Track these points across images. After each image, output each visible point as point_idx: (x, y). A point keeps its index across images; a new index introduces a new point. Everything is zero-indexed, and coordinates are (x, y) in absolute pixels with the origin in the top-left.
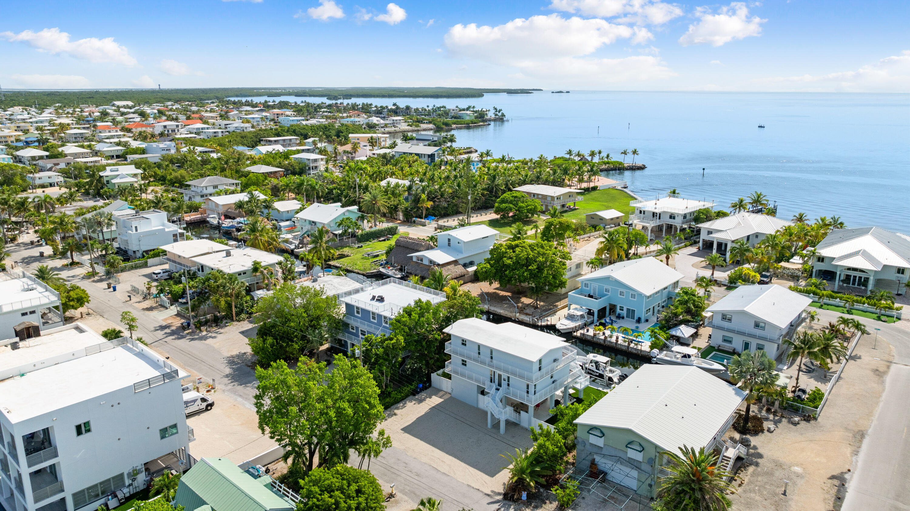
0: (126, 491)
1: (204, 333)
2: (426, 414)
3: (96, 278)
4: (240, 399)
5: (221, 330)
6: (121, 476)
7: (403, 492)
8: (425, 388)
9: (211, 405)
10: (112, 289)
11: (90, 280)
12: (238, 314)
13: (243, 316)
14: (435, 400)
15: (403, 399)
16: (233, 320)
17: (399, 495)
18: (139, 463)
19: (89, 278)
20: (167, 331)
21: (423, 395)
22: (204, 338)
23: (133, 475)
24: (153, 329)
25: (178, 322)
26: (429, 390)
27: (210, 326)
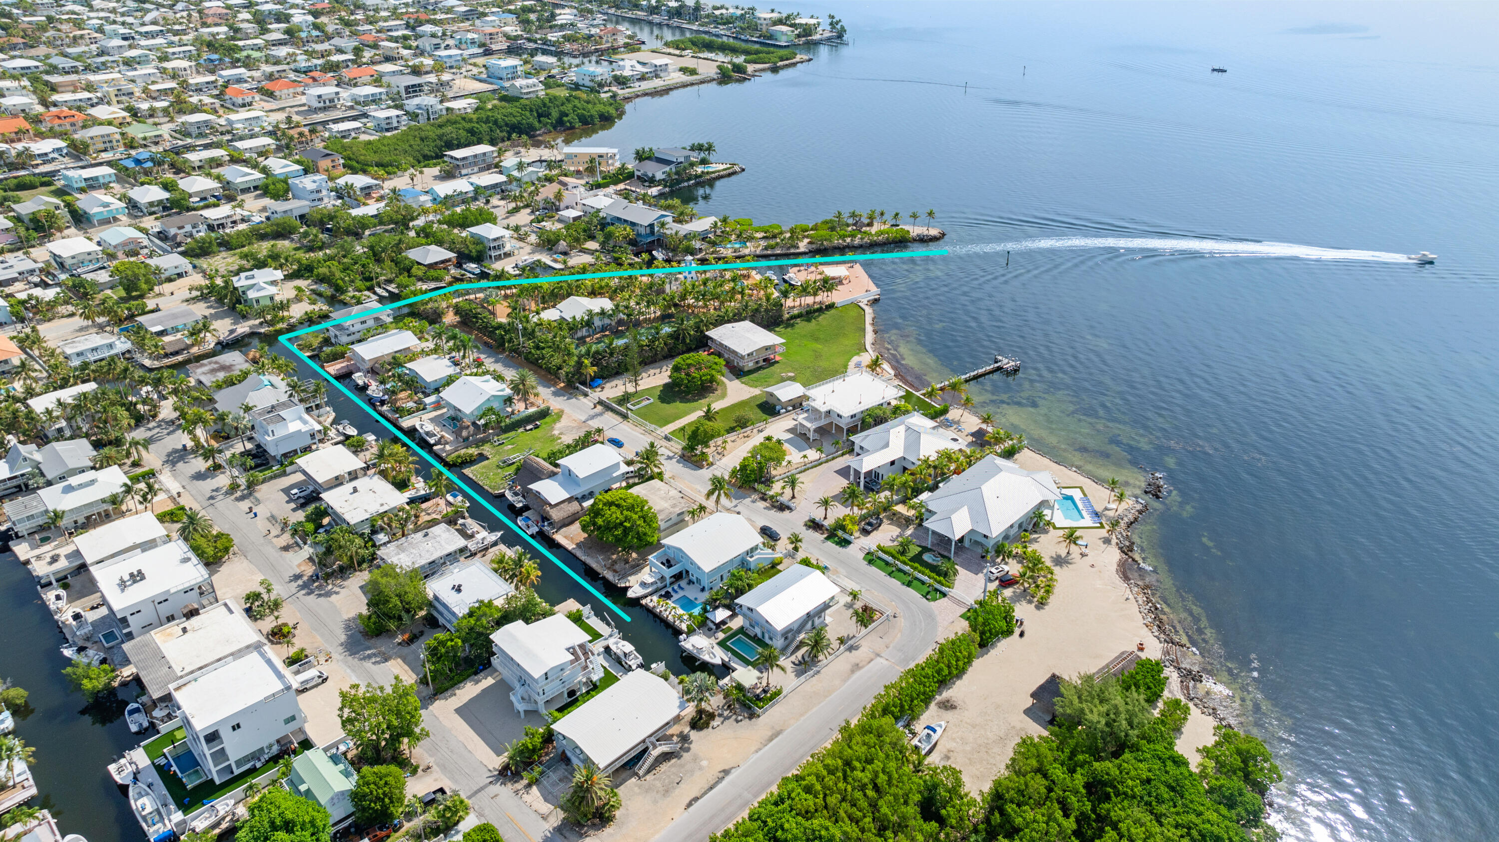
0: (266, 757)
1: (330, 587)
2: (478, 696)
3: (239, 494)
4: (348, 671)
5: (345, 583)
6: (262, 749)
7: (438, 765)
8: (485, 669)
9: (326, 679)
10: (252, 515)
11: (233, 497)
12: (360, 564)
13: (365, 565)
14: (490, 681)
15: (465, 679)
16: (355, 570)
17: (435, 767)
18: (273, 739)
19: (232, 494)
20: (300, 582)
21: (480, 676)
22: (328, 594)
23: (270, 746)
24: (287, 579)
25: (310, 570)
26: (486, 672)
27: (336, 578)
